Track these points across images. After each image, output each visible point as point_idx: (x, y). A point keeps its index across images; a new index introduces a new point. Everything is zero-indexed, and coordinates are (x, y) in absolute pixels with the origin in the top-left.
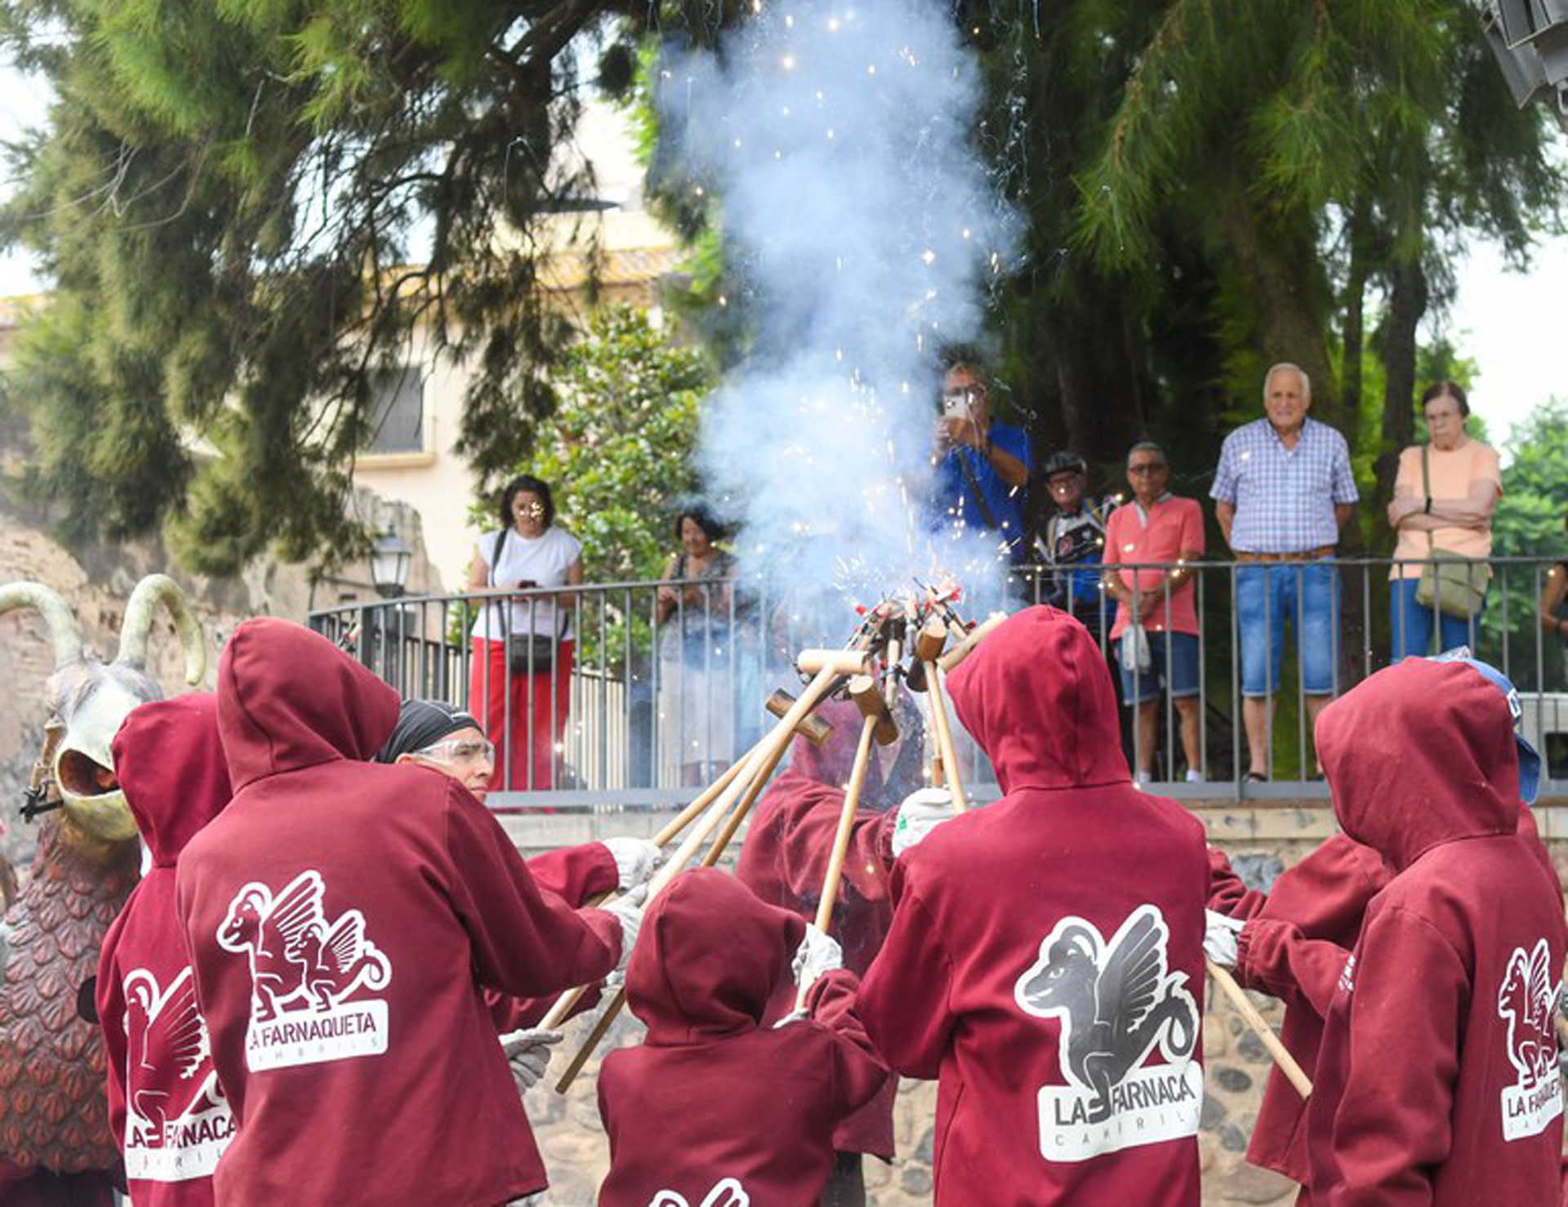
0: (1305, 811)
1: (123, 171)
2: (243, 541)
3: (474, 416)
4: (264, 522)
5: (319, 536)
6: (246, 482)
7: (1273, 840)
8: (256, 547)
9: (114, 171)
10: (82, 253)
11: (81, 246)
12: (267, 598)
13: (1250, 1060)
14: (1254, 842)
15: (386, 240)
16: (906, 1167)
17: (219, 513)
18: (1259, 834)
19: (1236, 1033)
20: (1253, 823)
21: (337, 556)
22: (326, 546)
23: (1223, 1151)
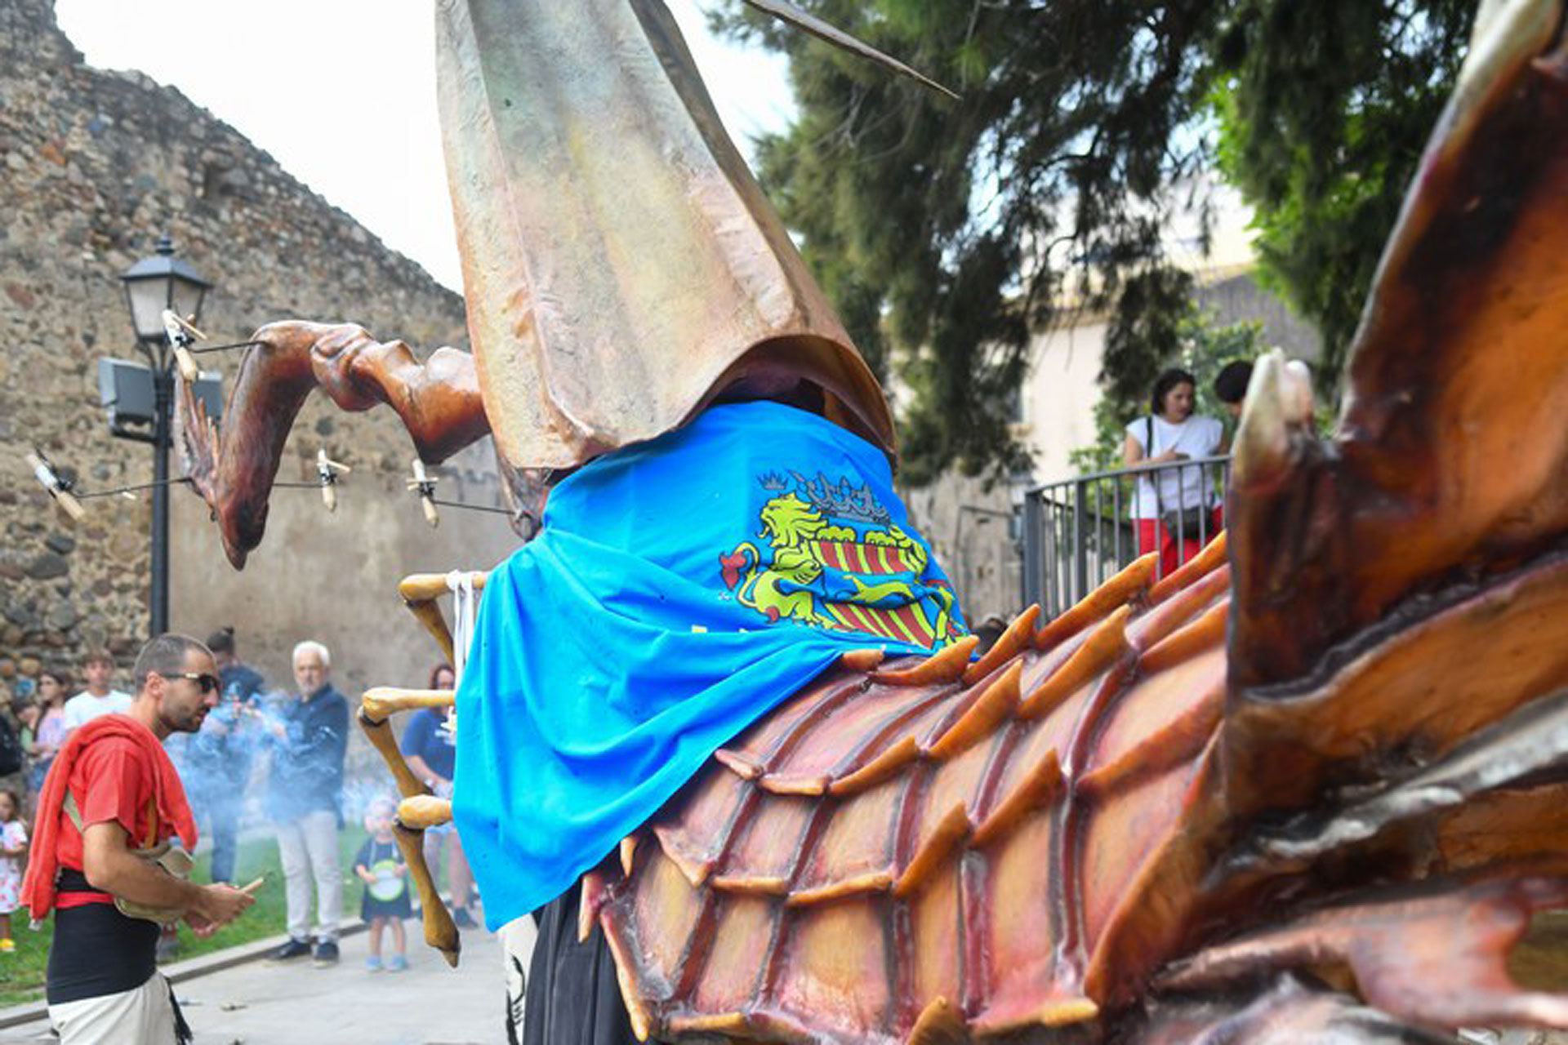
1: (854, 113)
2: (937, 458)
3: (1112, 352)
4: (952, 442)
5: (992, 454)
6: (939, 410)
8: (945, 464)
9: (847, 114)
10: (820, 201)
11: (818, 195)
12: (929, 522)
15: (1040, 213)
17: (916, 436)
21: (1006, 471)
22: (995, 463)
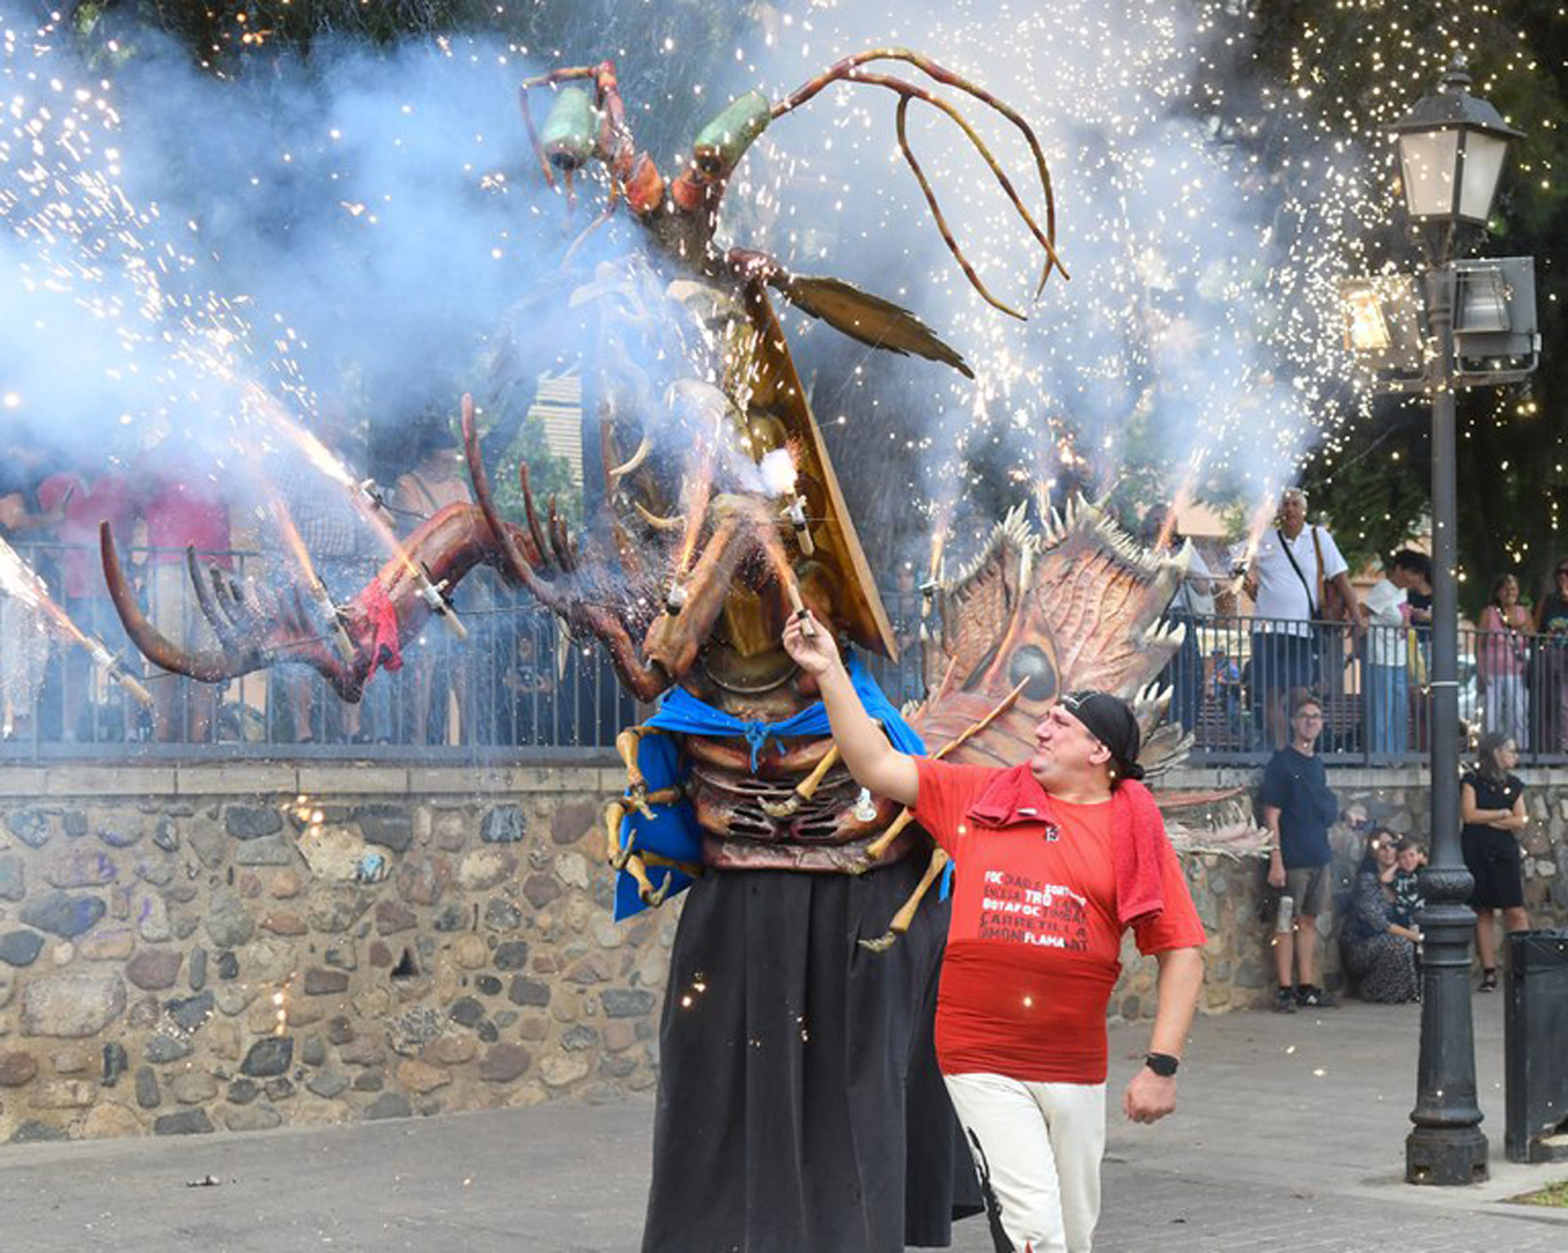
0: (542, 770)
7: (521, 793)
13: (502, 969)
14: (508, 794)
16: (234, 1080)
18: (513, 788)
19: (492, 948)
20: (508, 778)
23: (481, 1043)
